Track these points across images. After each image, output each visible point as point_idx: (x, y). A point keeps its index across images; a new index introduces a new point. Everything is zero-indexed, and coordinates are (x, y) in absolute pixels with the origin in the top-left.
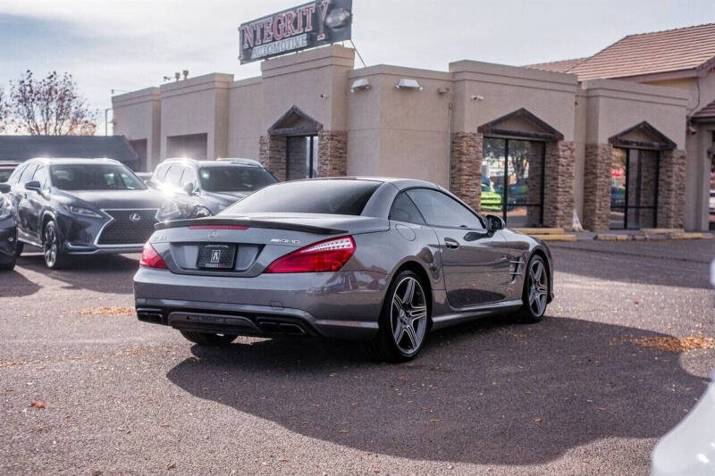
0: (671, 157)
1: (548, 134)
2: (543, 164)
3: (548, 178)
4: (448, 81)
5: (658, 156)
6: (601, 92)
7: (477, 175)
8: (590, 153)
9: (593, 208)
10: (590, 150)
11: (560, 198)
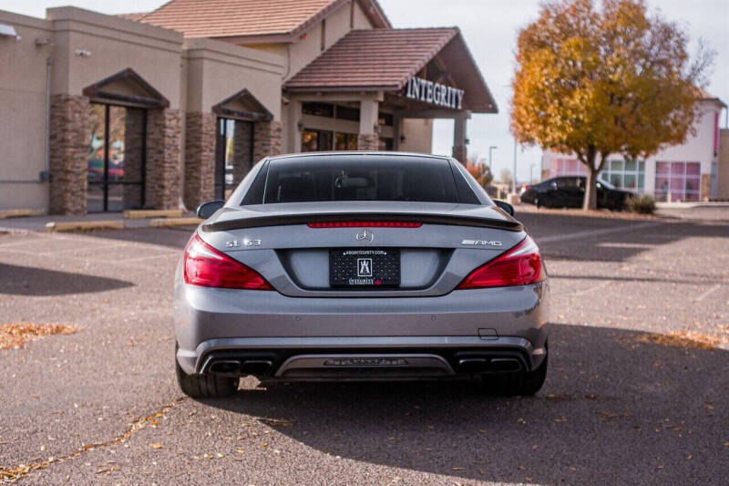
0: (269, 129)
1: (154, 100)
2: (144, 135)
3: (151, 151)
4: (47, 30)
5: (253, 129)
6: (206, 54)
7: (82, 146)
8: (192, 122)
9: (196, 185)
10: (192, 119)
11: (166, 175)
